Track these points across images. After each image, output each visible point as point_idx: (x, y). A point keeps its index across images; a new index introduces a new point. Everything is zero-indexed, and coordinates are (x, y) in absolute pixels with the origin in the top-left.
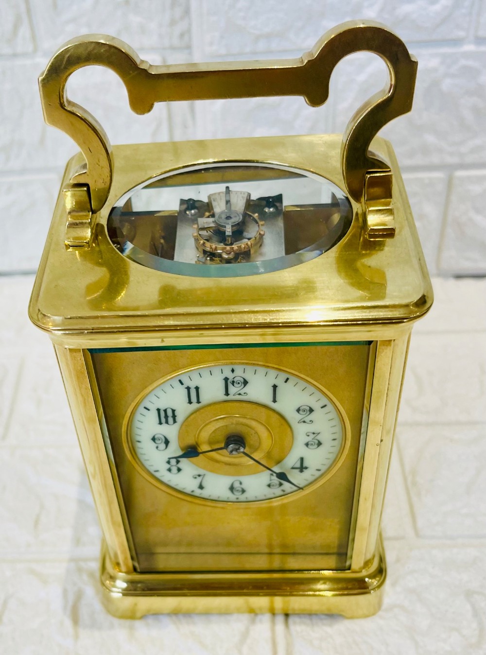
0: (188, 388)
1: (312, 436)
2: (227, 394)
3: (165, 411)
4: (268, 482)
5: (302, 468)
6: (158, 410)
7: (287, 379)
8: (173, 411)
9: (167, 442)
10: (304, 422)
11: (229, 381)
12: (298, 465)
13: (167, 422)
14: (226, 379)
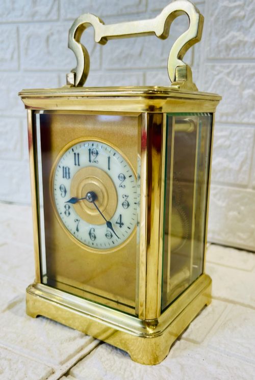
0: (75, 154)
1: (125, 198)
2: (90, 161)
3: (66, 168)
4: (106, 233)
5: (121, 224)
6: (63, 167)
7: (115, 154)
8: (69, 169)
9: (65, 192)
10: (121, 186)
11: (91, 151)
12: (119, 221)
13: (66, 177)
14: (90, 150)
